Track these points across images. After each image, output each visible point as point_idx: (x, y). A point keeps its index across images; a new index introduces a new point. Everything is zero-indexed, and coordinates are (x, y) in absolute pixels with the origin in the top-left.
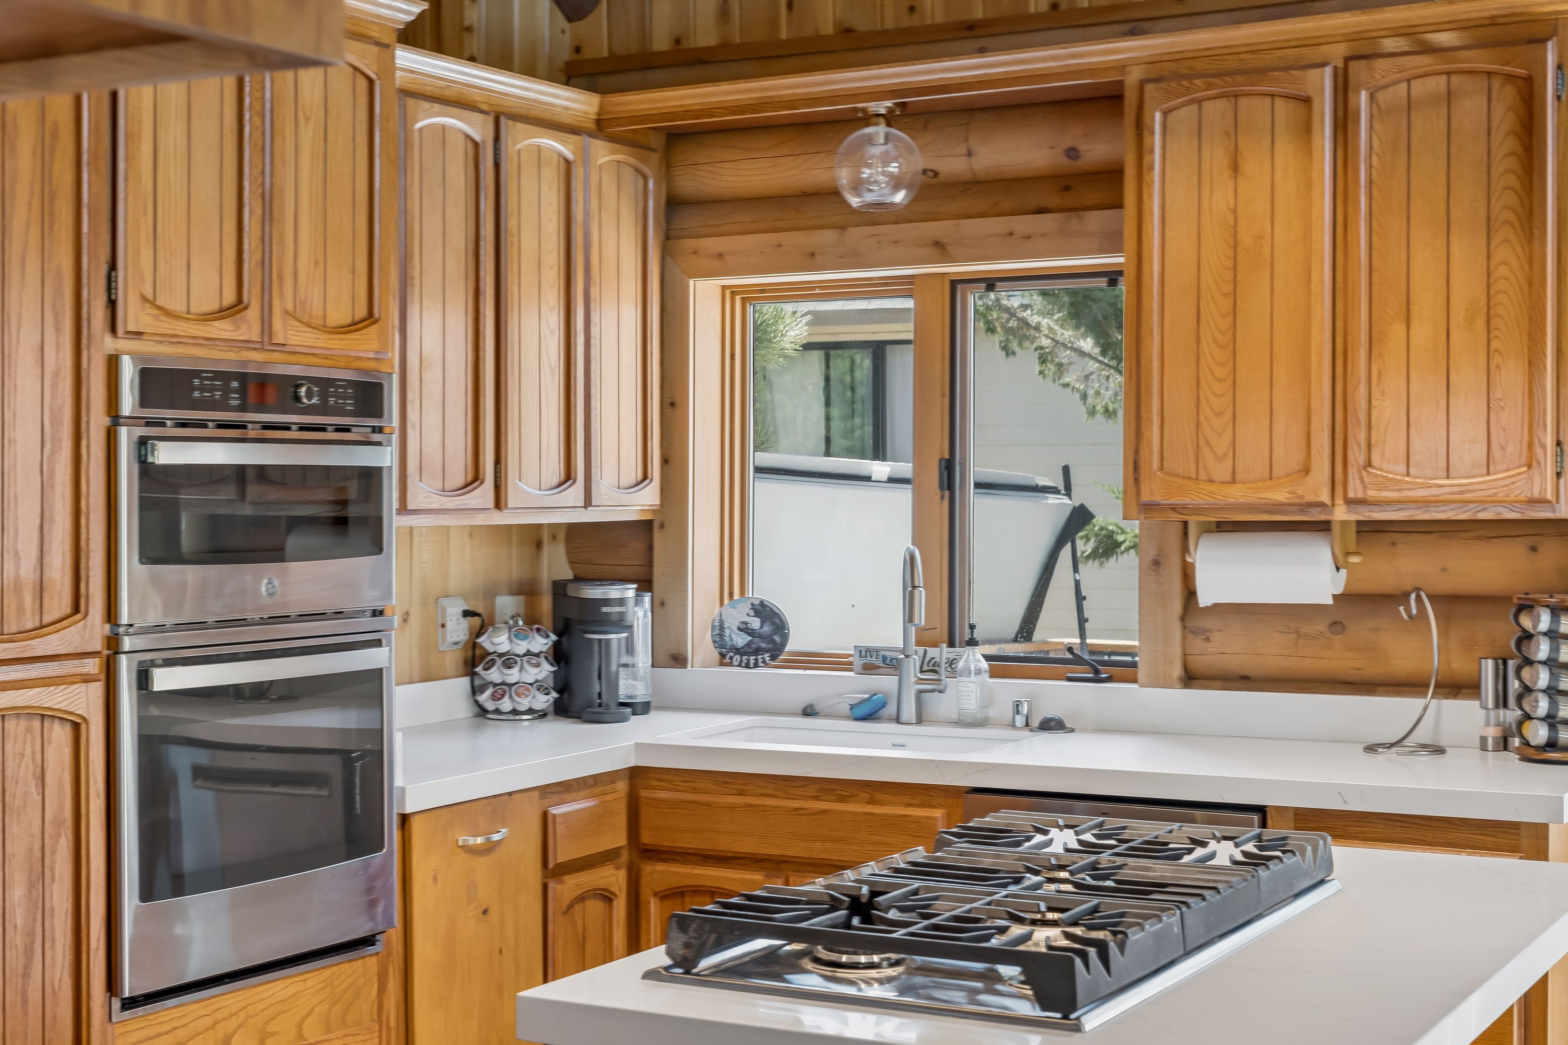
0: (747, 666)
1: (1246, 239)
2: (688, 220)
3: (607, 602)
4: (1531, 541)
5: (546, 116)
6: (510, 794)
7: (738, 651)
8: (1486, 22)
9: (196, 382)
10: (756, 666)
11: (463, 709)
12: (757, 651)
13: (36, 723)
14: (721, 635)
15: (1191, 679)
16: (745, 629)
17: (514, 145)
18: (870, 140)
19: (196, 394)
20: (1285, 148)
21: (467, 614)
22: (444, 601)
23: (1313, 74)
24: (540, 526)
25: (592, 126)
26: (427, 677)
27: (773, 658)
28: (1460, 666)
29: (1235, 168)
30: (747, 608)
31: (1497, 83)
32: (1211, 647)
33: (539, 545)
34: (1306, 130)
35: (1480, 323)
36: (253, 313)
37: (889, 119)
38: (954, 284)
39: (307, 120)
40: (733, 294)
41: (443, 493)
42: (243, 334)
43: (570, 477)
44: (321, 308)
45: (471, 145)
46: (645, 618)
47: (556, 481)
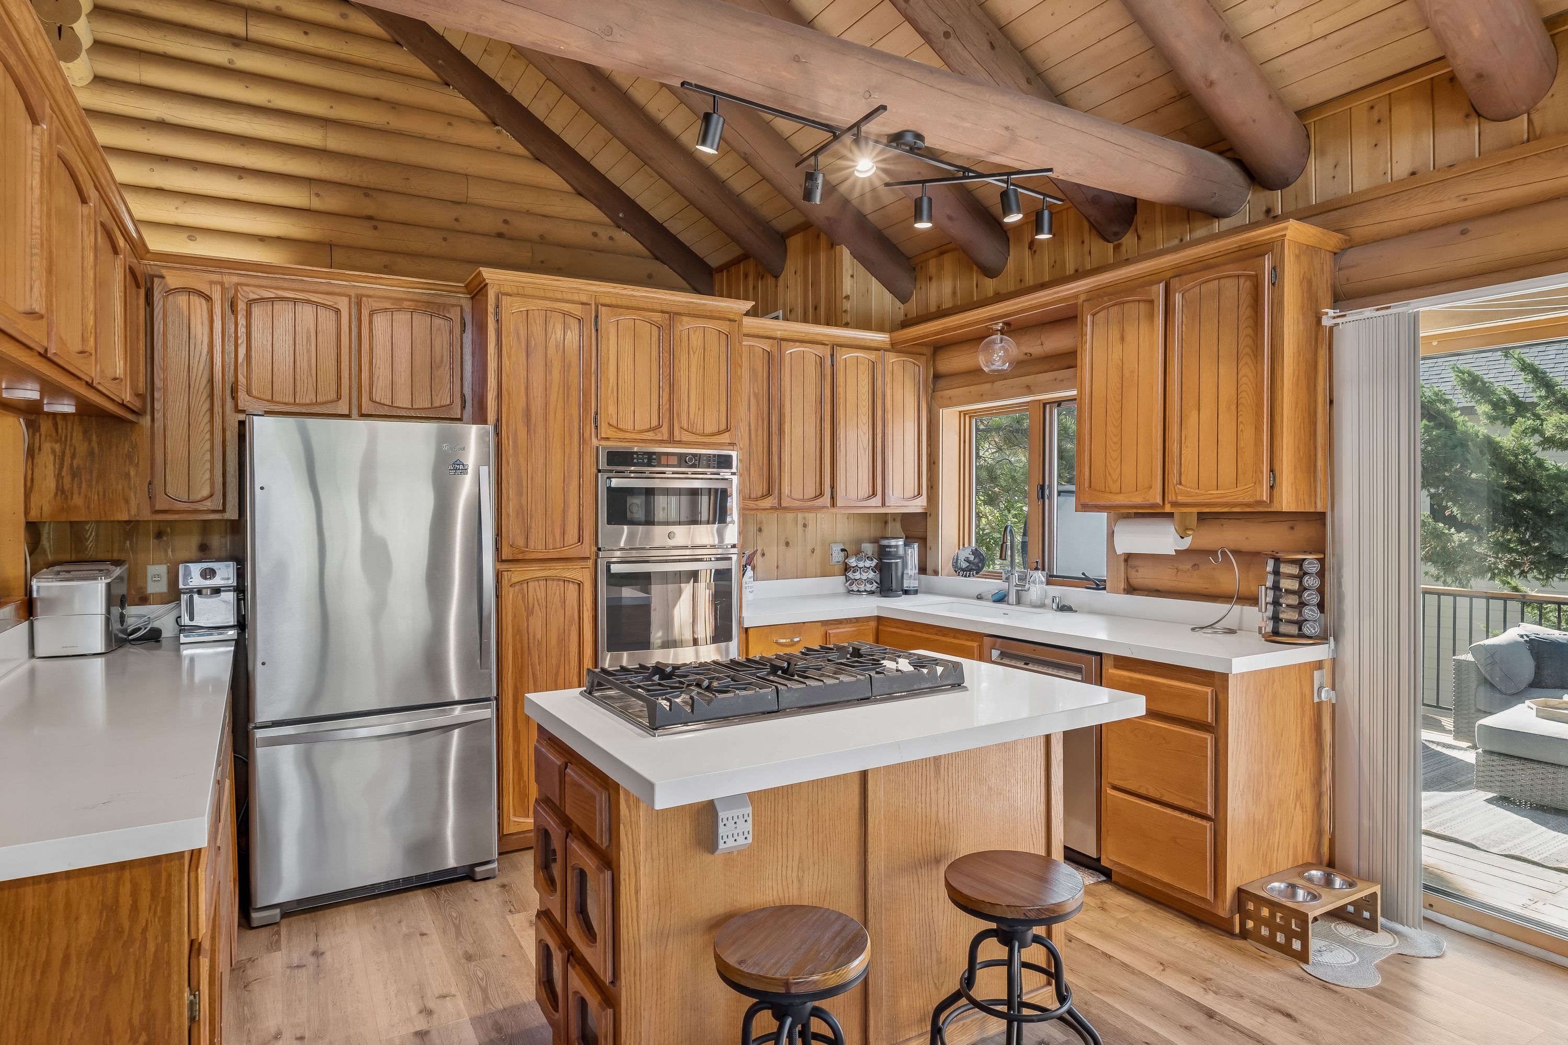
0: (965, 576)
1: (1127, 373)
2: (942, 383)
3: (890, 547)
4: (1290, 524)
5: (863, 344)
6: (804, 623)
7: (963, 570)
8: (1237, 249)
9: (635, 456)
10: (969, 576)
12: (970, 570)
13: (562, 583)
14: (957, 562)
15: (1131, 589)
16: (967, 560)
17: (840, 357)
18: (994, 342)
19: (635, 461)
20: (1144, 327)
21: (842, 550)
22: (832, 545)
23: (1154, 287)
24: (886, 514)
25: (889, 346)
26: (824, 575)
27: (977, 573)
28: (1248, 587)
29: (1122, 339)
30: (969, 551)
31: (1242, 280)
32: (1139, 575)
34: (1151, 316)
35: (1234, 408)
36: (665, 429)
37: (1002, 332)
38: (1045, 405)
39: (694, 353)
40: (965, 415)
41: (803, 500)
42: (659, 437)
43: (874, 494)
44: (702, 426)
45: (818, 358)
46: (913, 554)
47: (866, 495)
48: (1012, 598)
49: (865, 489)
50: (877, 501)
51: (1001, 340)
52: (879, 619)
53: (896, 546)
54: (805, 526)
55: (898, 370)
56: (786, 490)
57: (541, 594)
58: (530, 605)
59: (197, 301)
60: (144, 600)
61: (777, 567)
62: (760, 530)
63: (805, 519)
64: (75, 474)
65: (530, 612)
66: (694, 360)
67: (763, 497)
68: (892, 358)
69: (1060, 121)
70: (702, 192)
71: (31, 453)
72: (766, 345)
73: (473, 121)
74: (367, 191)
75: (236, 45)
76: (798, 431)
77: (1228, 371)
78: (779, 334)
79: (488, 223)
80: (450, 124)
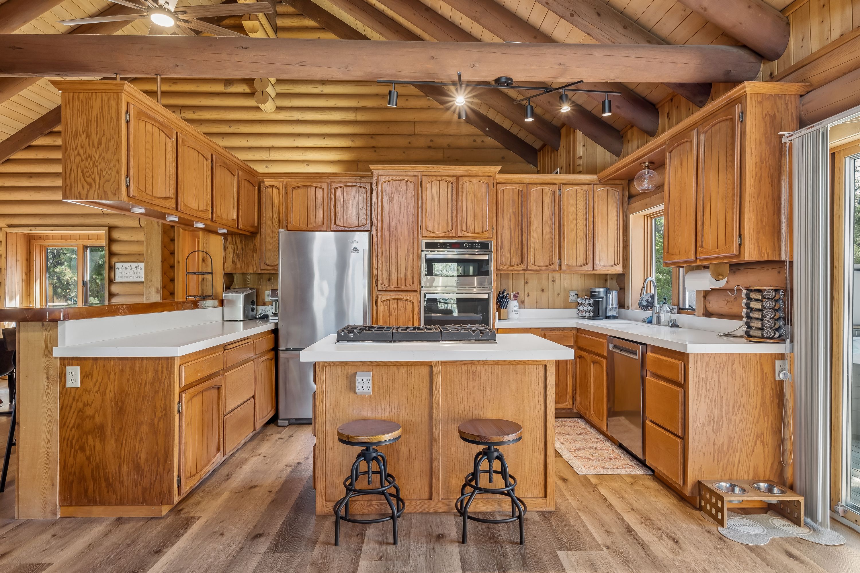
0: (644, 310)
1: (683, 185)
3: (595, 292)
5: (580, 182)
7: (644, 306)
9: (439, 244)
10: (647, 310)
11: (576, 316)
12: (648, 307)
13: (405, 301)
14: (641, 302)
15: (708, 314)
16: (647, 301)
17: (565, 190)
18: (644, 173)
19: (439, 246)
20: (688, 156)
21: (576, 294)
22: (570, 292)
23: (693, 133)
25: (598, 182)
26: (565, 307)
27: (651, 308)
29: (681, 165)
30: (649, 296)
31: (728, 122)
32: (711, 305)
33: (606, 280)
34: (691, 150)
35: (724, 199)
36: (454, 231)
37: (648, 168)
39: (470, 194)
40: (648, 217)
41: (542, 266)
42: (451, 235)
43: (587, 263)
44: (474, 229)
45: (551, 192)
46: (613, 296)
47: (582, 264)
48: (655, 320)
49: (581, 260)
50: (589, 267)
51: (648, 172)
52: (578, 330)
53: (599, 292)
54: (553, 281)
55: (604, 195)
56: (531, 260)
57: (395, 306)
58: (391, 311)
59: (275, 190)
60: (264, 304)
61: (537, 302)
62: (527, 283)
63: (553, 277)
64: (238, 256)
65: (390, 314)
66: (470, 197)
67: (518, 264)
68: (599, 189)
69: (595, 53)
70: (512, 112)
71: (225, 249)
72: (520, 187)
73: (417, 96)
74: (372, 136)
75: (323, 84)
76: (539, 230)
77: (722, 177)
78: (528, 181)
79: (422, 142)
80: (407, 100)
